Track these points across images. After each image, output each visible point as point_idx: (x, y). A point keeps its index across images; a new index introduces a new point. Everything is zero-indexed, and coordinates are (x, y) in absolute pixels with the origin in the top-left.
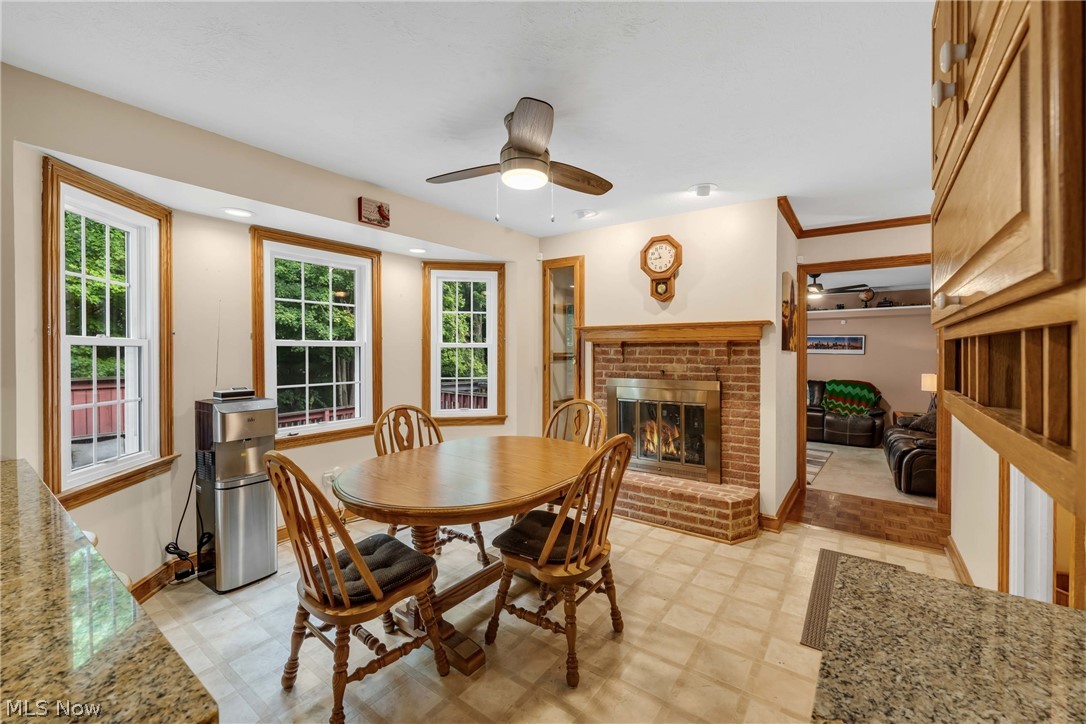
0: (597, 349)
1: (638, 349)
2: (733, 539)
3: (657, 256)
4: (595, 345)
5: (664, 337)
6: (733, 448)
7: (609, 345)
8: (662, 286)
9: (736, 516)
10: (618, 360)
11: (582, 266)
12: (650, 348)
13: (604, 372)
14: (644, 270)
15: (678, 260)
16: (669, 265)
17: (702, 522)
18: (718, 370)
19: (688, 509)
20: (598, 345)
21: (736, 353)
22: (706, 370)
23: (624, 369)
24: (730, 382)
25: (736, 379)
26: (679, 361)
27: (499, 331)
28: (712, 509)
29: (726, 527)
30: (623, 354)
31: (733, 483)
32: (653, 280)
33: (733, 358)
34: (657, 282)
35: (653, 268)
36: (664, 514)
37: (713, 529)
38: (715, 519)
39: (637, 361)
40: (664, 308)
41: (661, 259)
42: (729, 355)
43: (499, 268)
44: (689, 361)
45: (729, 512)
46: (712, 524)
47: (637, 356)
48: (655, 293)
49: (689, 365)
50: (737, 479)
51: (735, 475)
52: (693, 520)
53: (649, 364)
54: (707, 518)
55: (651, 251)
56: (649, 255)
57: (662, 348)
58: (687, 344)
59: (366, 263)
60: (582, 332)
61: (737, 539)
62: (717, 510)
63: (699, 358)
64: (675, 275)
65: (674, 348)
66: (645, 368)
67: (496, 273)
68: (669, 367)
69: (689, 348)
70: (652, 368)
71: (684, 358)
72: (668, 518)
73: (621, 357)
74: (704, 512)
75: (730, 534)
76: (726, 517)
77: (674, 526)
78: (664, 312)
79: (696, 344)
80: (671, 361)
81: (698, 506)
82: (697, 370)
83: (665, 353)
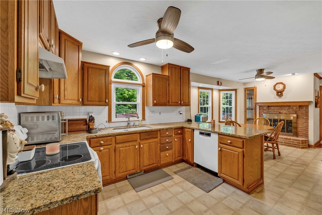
0: (260, 107)
1: (272, 107)
2: (301, 148)
3: (278, 86)
4: (259, 106)
5: (281, 105)
6: (300, 129)
7: (264, 106)
8: (280, 93)
9: (302, 143)
10: (267, 110)
11: (256, 89)
12: (276, 107)
13: (262, 112)
14: (275, 90)
15: (284, 87)
16: (282, 89)
17: (293, 144)
18: (296, 112)
19: (289, 141)
20: (261, 106)
21: (301, 108)
22: (292, 112)
23: (268, 112)
24: (300, 115)
25: (301, 114)
26: (284, 110)
27: (235, 103)
28: (296, 141)
29: (300, 145)
30: (268, 108)
31: (300, 137)
32: (277, 92)
33: (301, 109)
34: (278, 92)
35: (277, 89)
36: (282, 142)
37: (296, 146)
38: (297, 144)
39: (272, 110)
40: (280, 98)
41: (280, 87)
42: (299, 108)
43: (236, 90)
44: (287, 110)
45: (301, 142)
46: (296, 145)
47: (272, 109)
48: (277, 95)
49: (287, 111)
50: (302, 136)
51: (301, 136)
52: (290, 144)
53: (275, 111)
54: (294, 143)
55: (276, 86)
56: (276, 87)
57: (279, 107)
58: (287, 106)
59: (210, 91)
60: (256, 104)
61: (302, 148)
62: (297, 142)
63: (290, 109)
64: (283, 91)
65: (283, 107)
66: (274, 111)
67: (235, 91)
68: (281, 111)
69: (287, 107)
70: (276, 112)
71: (286, 109)
72: (283, 143)
73: (267, 109)
74: (293, 142)
75: (301, 147)
76: (300, 143)
77: (285, 145)
78: (280, 99)
79: (290, 106)
80: (282, 110)
81: (291, 141)
82: (290, 112)
83: (280, 108)
